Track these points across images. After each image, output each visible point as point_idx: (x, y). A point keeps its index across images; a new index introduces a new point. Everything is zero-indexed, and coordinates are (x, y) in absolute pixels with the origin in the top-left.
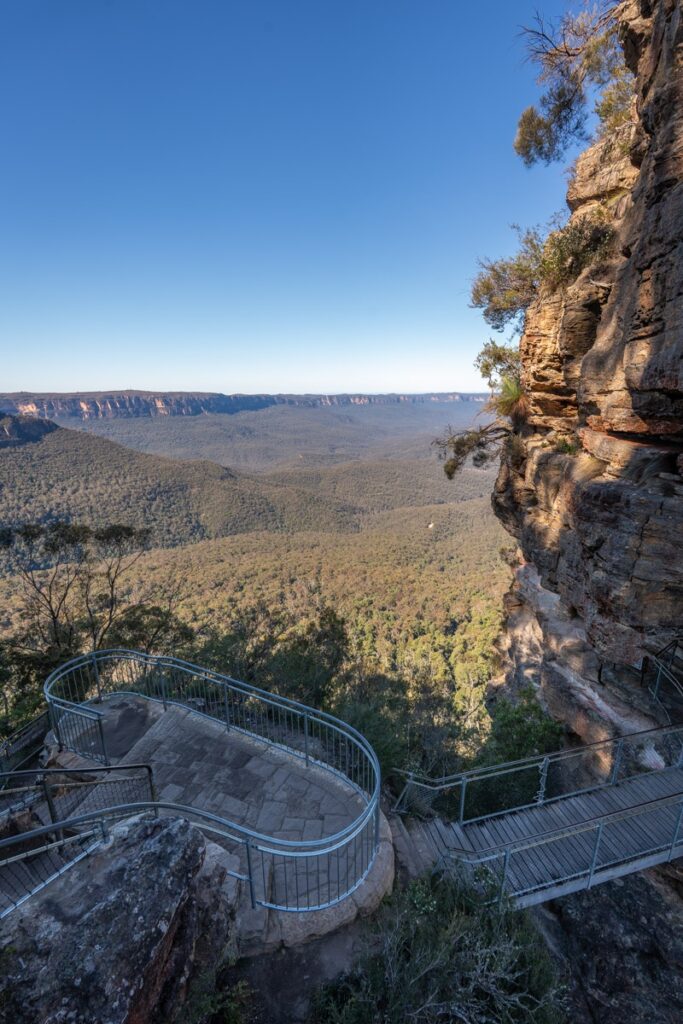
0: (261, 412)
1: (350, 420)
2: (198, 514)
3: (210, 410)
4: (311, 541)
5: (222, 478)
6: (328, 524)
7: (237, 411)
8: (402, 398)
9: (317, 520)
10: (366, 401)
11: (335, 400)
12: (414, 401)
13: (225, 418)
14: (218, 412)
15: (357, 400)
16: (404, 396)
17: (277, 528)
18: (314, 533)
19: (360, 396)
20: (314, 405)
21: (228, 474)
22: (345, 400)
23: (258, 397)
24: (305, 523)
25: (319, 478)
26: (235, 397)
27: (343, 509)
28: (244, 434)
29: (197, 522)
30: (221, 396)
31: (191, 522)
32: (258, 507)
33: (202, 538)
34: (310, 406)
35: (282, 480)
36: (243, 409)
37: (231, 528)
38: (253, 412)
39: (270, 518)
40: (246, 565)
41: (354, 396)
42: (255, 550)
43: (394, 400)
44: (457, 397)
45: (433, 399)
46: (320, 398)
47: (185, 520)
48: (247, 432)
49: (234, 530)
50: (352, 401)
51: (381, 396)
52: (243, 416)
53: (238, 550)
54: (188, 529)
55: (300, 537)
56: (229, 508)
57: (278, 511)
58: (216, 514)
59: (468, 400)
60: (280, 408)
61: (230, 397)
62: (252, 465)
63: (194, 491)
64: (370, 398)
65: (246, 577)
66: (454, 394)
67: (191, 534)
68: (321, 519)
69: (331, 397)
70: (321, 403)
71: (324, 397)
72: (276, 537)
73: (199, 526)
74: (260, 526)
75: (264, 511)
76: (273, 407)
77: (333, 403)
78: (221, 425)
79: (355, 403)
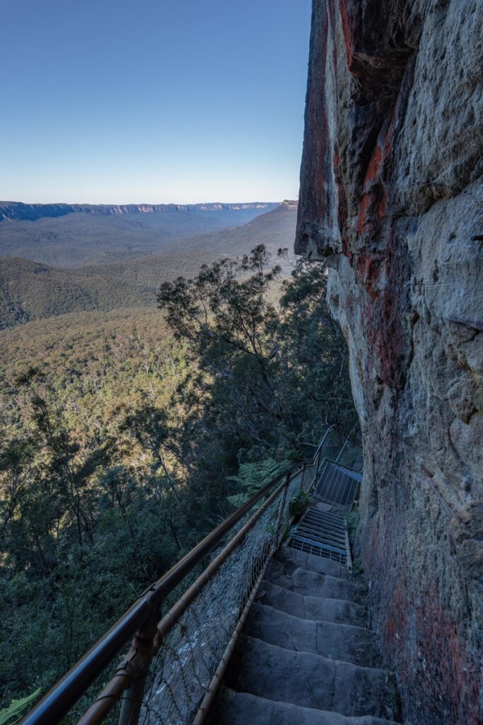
0: (62, 219)
1: (141, 225)
2: (19, 303)
3: (12, 217)
4: (125, 314)
5: (36, 272)
6: (136, 301)
7: (38, 218)
8: (179, 207)
9: (126, 299)
10: (151, 209)
11: (125, 209)
12: (188, 209)
13: (28, 224)
14: (21, 219)
15: (144, 209)
16: (181, 206)
17: (94, 308)
18: (126, 309)
19: (146, 206)
20: (108, 213)
21: (41, 269)
22: (133, 209)
23: (57, 206)
24: (117, 302)
25: (122, 269)
26: (35, 206)
27: (146, 290)
28: (50, 238)
29: (20, 309)
30: (20, 205)
31: (14, 309)
32: (74, 293)
33: (28, 320)
34: (104, 214)
35: (91, 271)
36: (47, 215)
37: (53, 310)
38: (55, 219)
39: (86, 301)
40: (71, 332)
41: (141, 206)
42: (78, 323)
43: (173, 209)
44: (220, 207)
45: (202, 208)
46: (112, 207)
47: (8, 308)
48: (52, 236)
49: (56, 312)
50: (140, 209)
51: (163, 206)
52: (45, 223)
53: (63, 325)
54: (13, 315)
55: (114, 312)
56: (48, 295)
57: (92, 295)
58: (37, 301)
59: (228, 208)
60: (78, 215)
61: (29, 206)
62: (64, 263)
63: (11, 283)
64: (153, 207)
65: (74, 340)
66: (218, 204)
67: (17, 319)
68: (129, 298)
69: (122, 207)
70: (114, 212)
71: (116, 206)
72: (95, 314)
73: (23, 313)
74: (78, 308)
75: (80, 296)
76: (72, 214)
77: (124, 211)
78: (25, 230)
79: (142, 211)
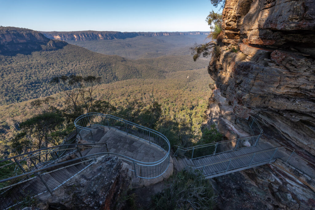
0: (134, 39)
1: (163, 41)
2: (115, 73)
3: (117, 38)
4: (151, 82)
5: (122, 61)
6: (156, 76)
7: (126, 38)
8: (180, 33)
9: (152, 75)
10: (168, 34)
11: (158, 34)
13: (122, 40)
14: (120, 38)
15: (165, 34)
16: (181, 33)
17: (140, 77)
18: (151, 79)
19: (166, 33)
20: (151, 36)
21: (124, 60)
22: (161, 34)
23: (132, 33)
24: (148, 76)
25: (153, 61)
26: (125, 33)
27: (160, 72)
28: (128, 46)
29: (115, 75)
30: (120, 32)
31: (113, 75)
32: (134, 71)
33: (117, 80)
35: (141, 62)
36: (129, 37)
37: (125, 77)
38: (131, 38)
39: (138, 74)
40: (130, 89)
41: (164, 33)
42: (133, 84)
43: (177, 34)
44: (199, 33)
45: (191, 34)
46: (153, 33)
47: (111, 75)
48: (129, 45)
49: (126, 78)
50: (164, 34)
51: (173, 33)
52: (128, 40)
53: (128, 84)
54: (112, 77)
55: (147, 80)
56: (125, 71)
57: (140, 72)
58: (120, 73)
59: (203, 34)
60: (140, 37)
61: (123, 33)
62: (131, 57)
63: (113, 65)
64: (170, 33)
65: (131, 93)
67: (113, 79)
68: (153, 75)
69: (157, 33)
70: (153, 35)
71: (154, 33)
72: (140, 80)
73: (116, 77)
74: (134, 77)
75: (136, 72)
76: (137, 36)
77: (157, 35)
78: (120, 43)
79: (165, 35)
